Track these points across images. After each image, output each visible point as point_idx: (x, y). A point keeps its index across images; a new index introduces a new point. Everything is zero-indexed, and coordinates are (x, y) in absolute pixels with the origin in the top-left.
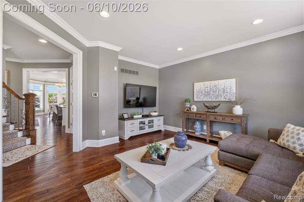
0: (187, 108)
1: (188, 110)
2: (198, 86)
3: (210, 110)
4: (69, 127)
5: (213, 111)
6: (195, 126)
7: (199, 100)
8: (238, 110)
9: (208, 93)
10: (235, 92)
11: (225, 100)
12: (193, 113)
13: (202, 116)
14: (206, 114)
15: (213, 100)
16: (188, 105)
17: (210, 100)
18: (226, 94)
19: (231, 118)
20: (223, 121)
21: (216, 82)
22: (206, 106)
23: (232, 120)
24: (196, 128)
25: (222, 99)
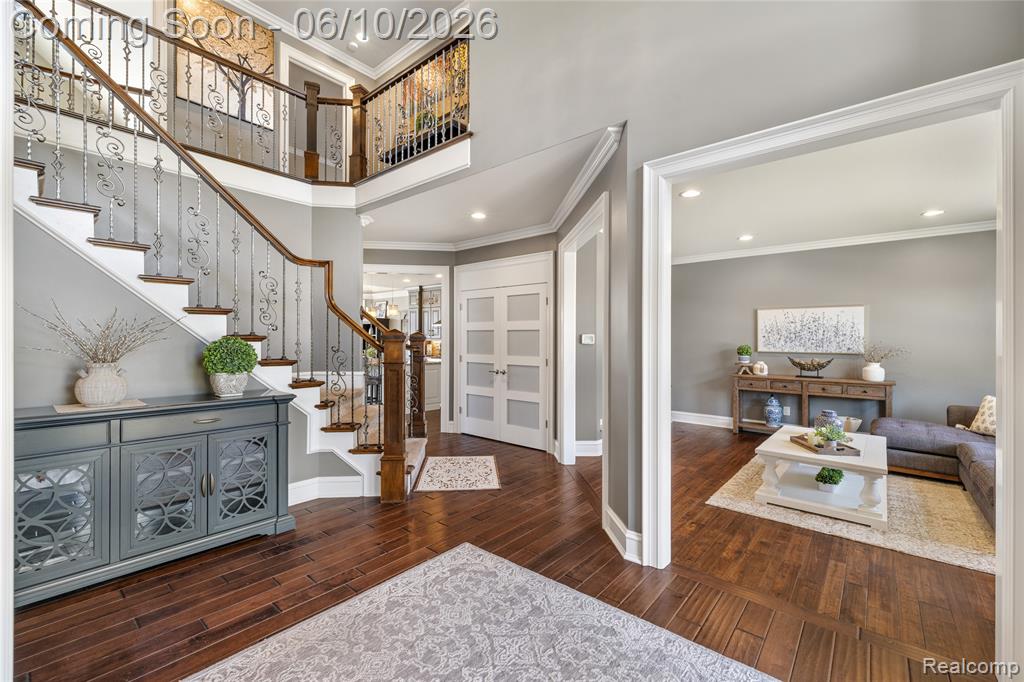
0: (744, 368)
1: (745, 372)
2: (767, 318)
3: (805, 373)
4: (451, 418)
5: (814, 373)
6: (769, 408)
7: (773, 350)
8: (876, 373)
9: (797, 335)
10: (862, 334)
11: (838, 351)
12: (763, 379)
13: (790, 386)
14: (801, 382)
15: (809, 351)
16: (746, 360)
17: (803, 351)
18: (842, 338)
19: (862, 389)
20: (843, 396)
21: (818, 312)
22: (794, 363)
23: (865, 392)
24: (771, 412)
25: (833, 349)
